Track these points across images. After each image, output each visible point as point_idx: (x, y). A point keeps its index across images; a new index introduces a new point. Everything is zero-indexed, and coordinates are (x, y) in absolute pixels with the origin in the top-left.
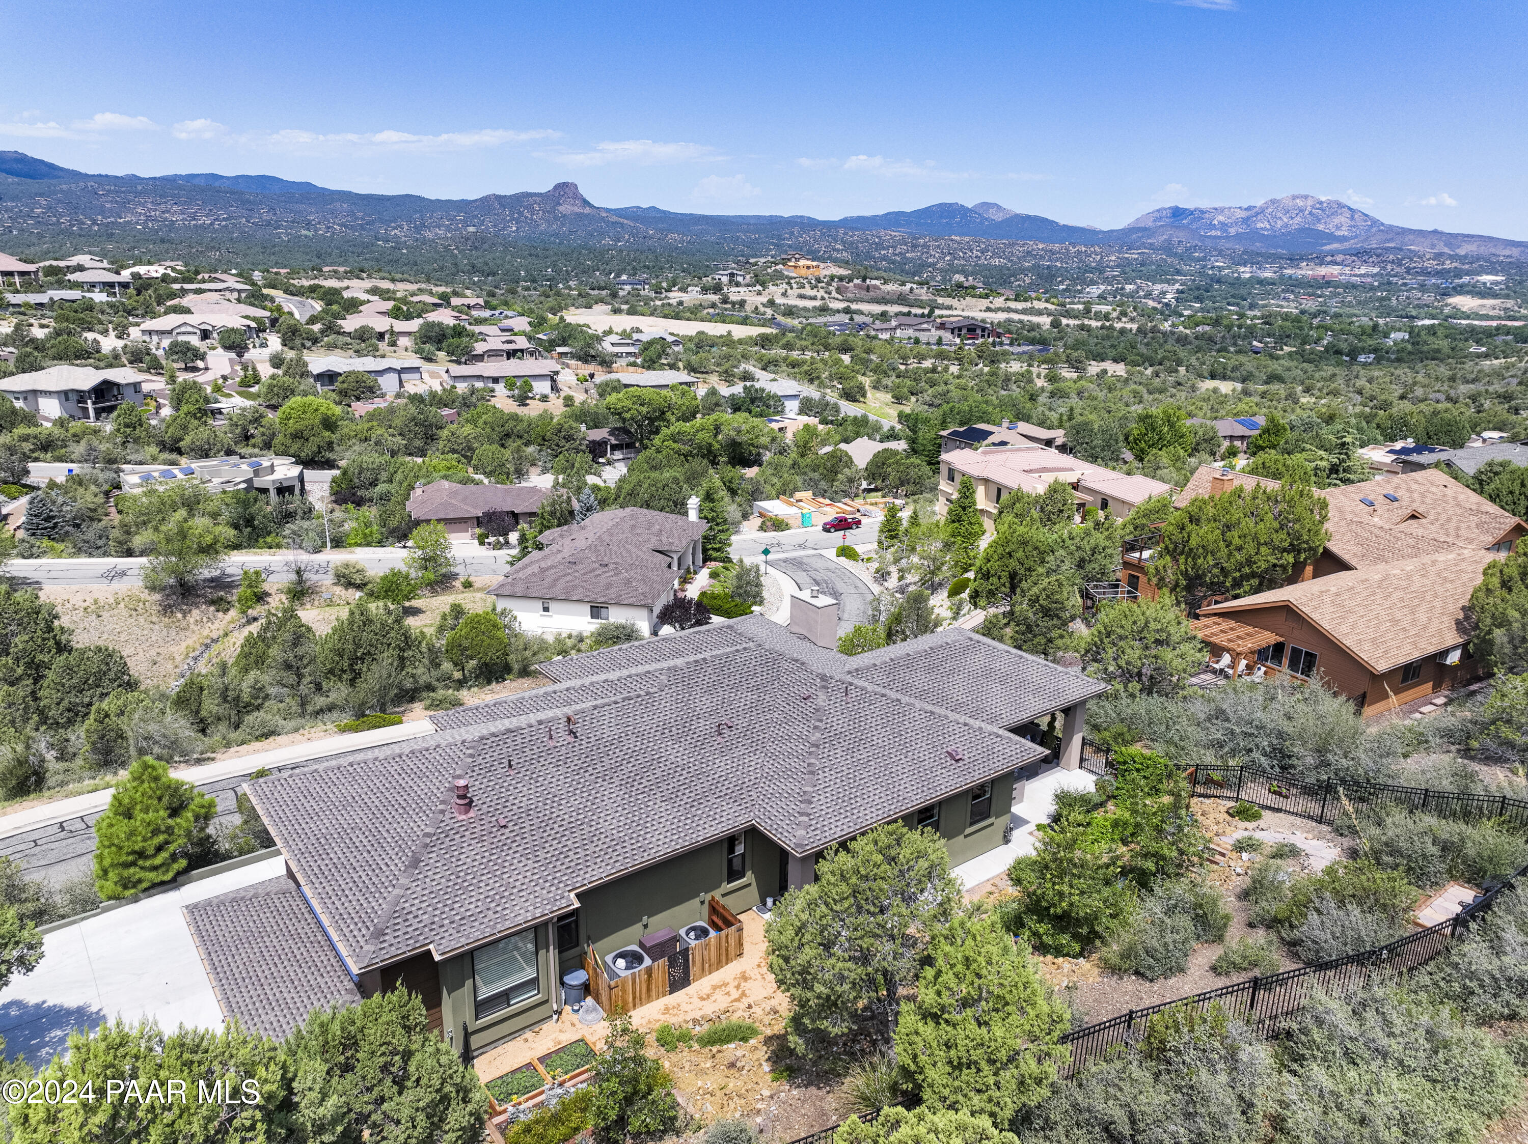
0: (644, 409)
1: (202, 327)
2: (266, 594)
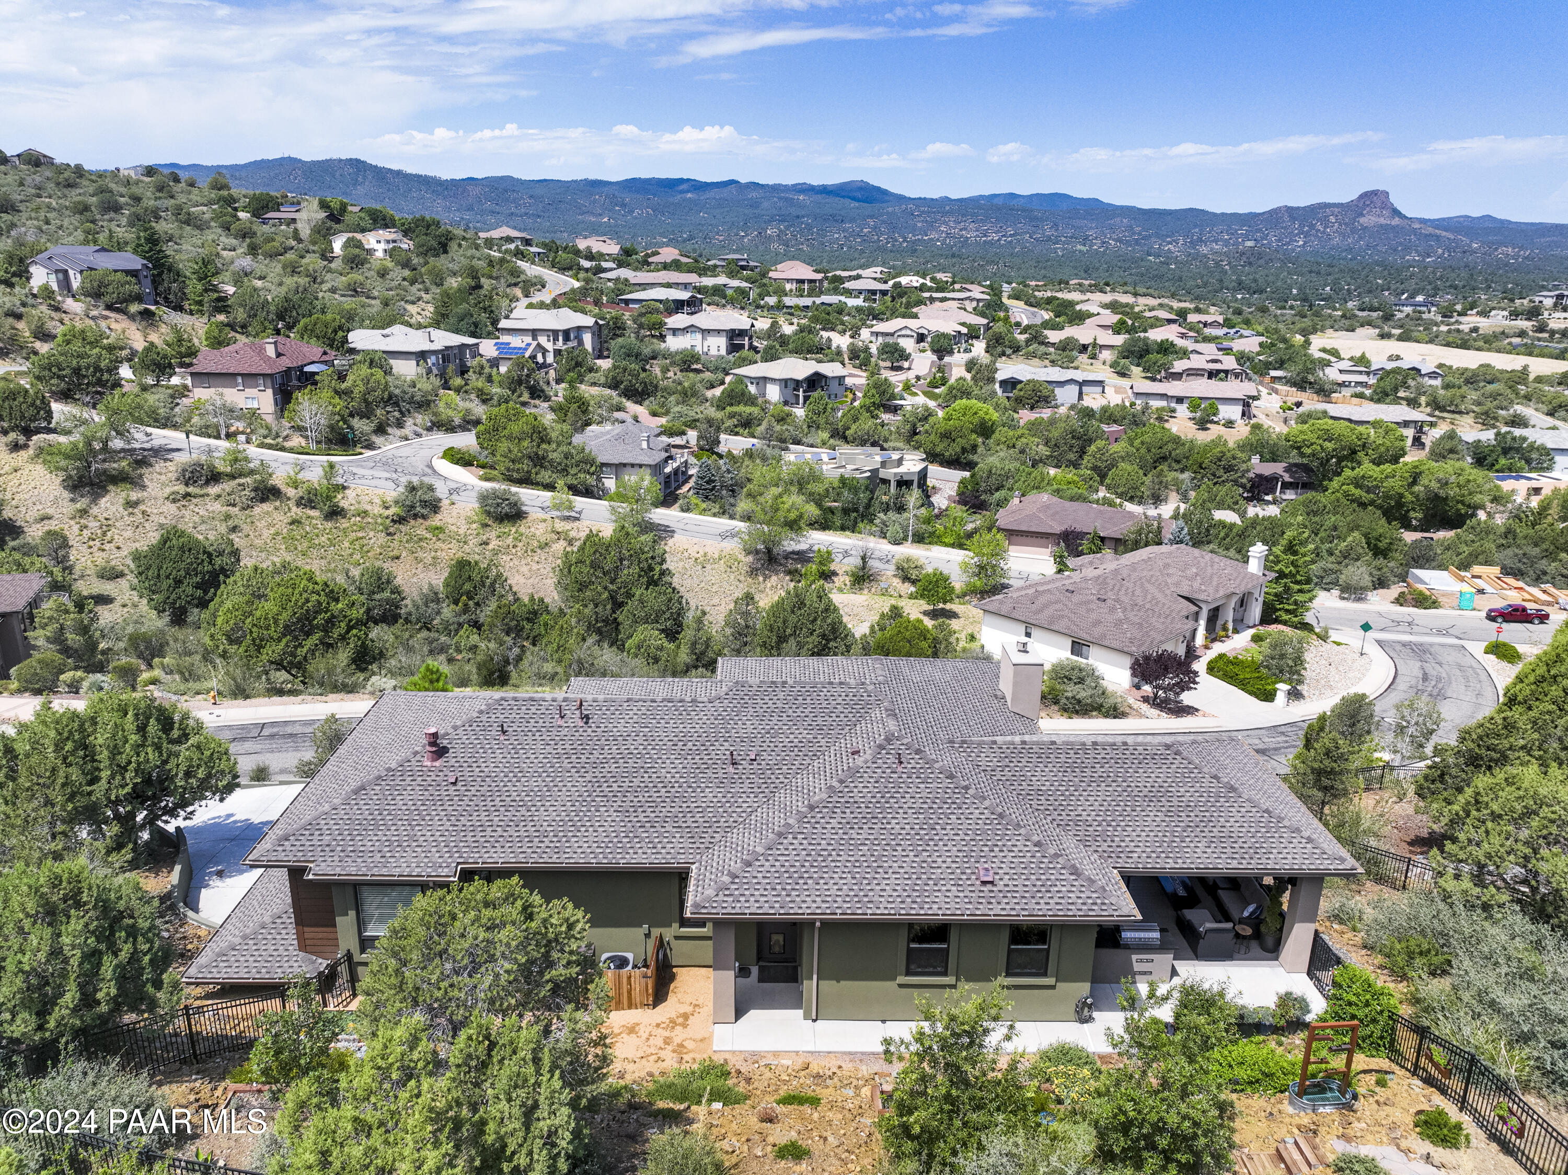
0: (1329, 446)
1: (921, 331)
2: (834, 573)
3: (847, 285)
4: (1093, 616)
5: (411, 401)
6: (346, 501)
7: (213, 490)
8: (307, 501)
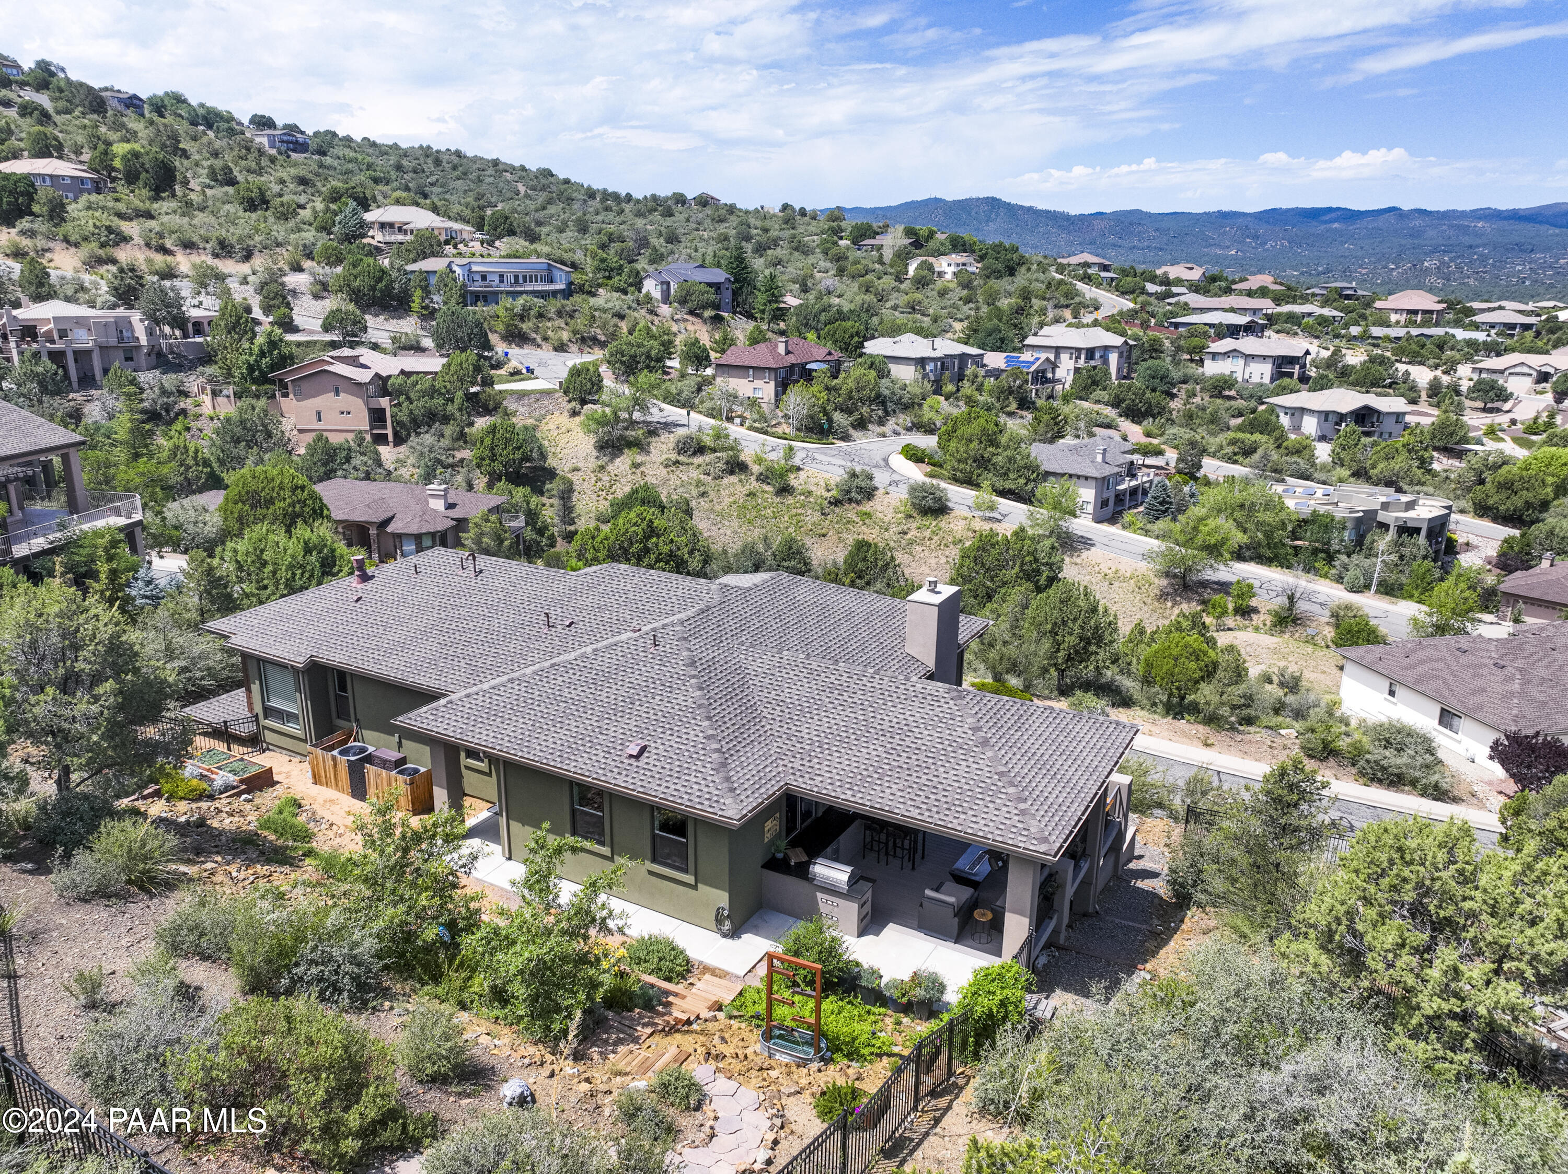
1: (1544, 369)
2: (1255, 610)
3: (1478, 318)
4: (1479, 683)
5: (899, 402)
6: (794, 481)
7: (698, 460)
8: (763, 478)
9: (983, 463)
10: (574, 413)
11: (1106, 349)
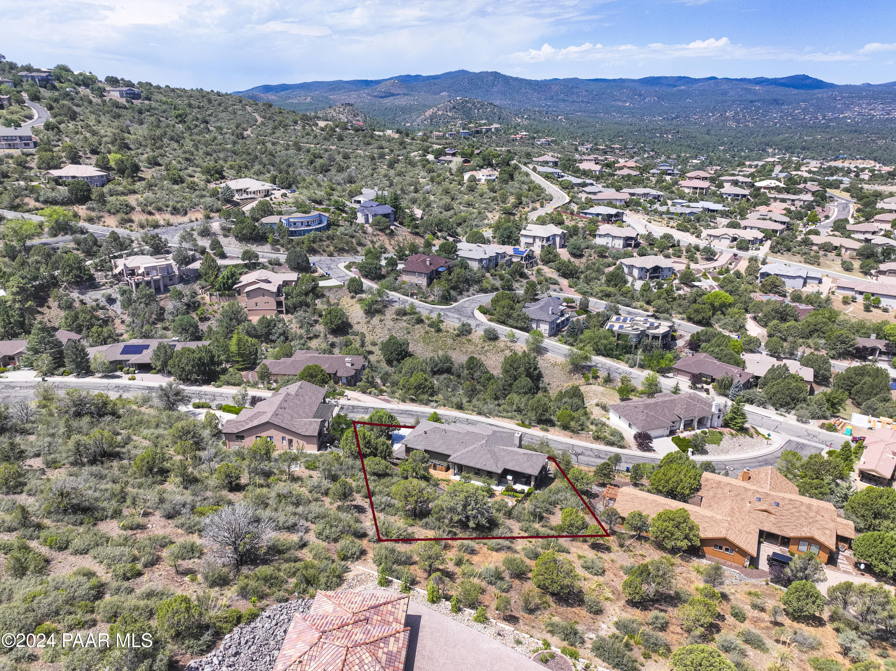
1: (735, 236)
2: (598, 377)
3: (723, 190)
4: (637, 417)
5: (474, 280)
6: (442, 326)
7: (405, 318)
8: (430, 326)
9: (509, 316)
10: (353, 297)
11: (555, 236)
